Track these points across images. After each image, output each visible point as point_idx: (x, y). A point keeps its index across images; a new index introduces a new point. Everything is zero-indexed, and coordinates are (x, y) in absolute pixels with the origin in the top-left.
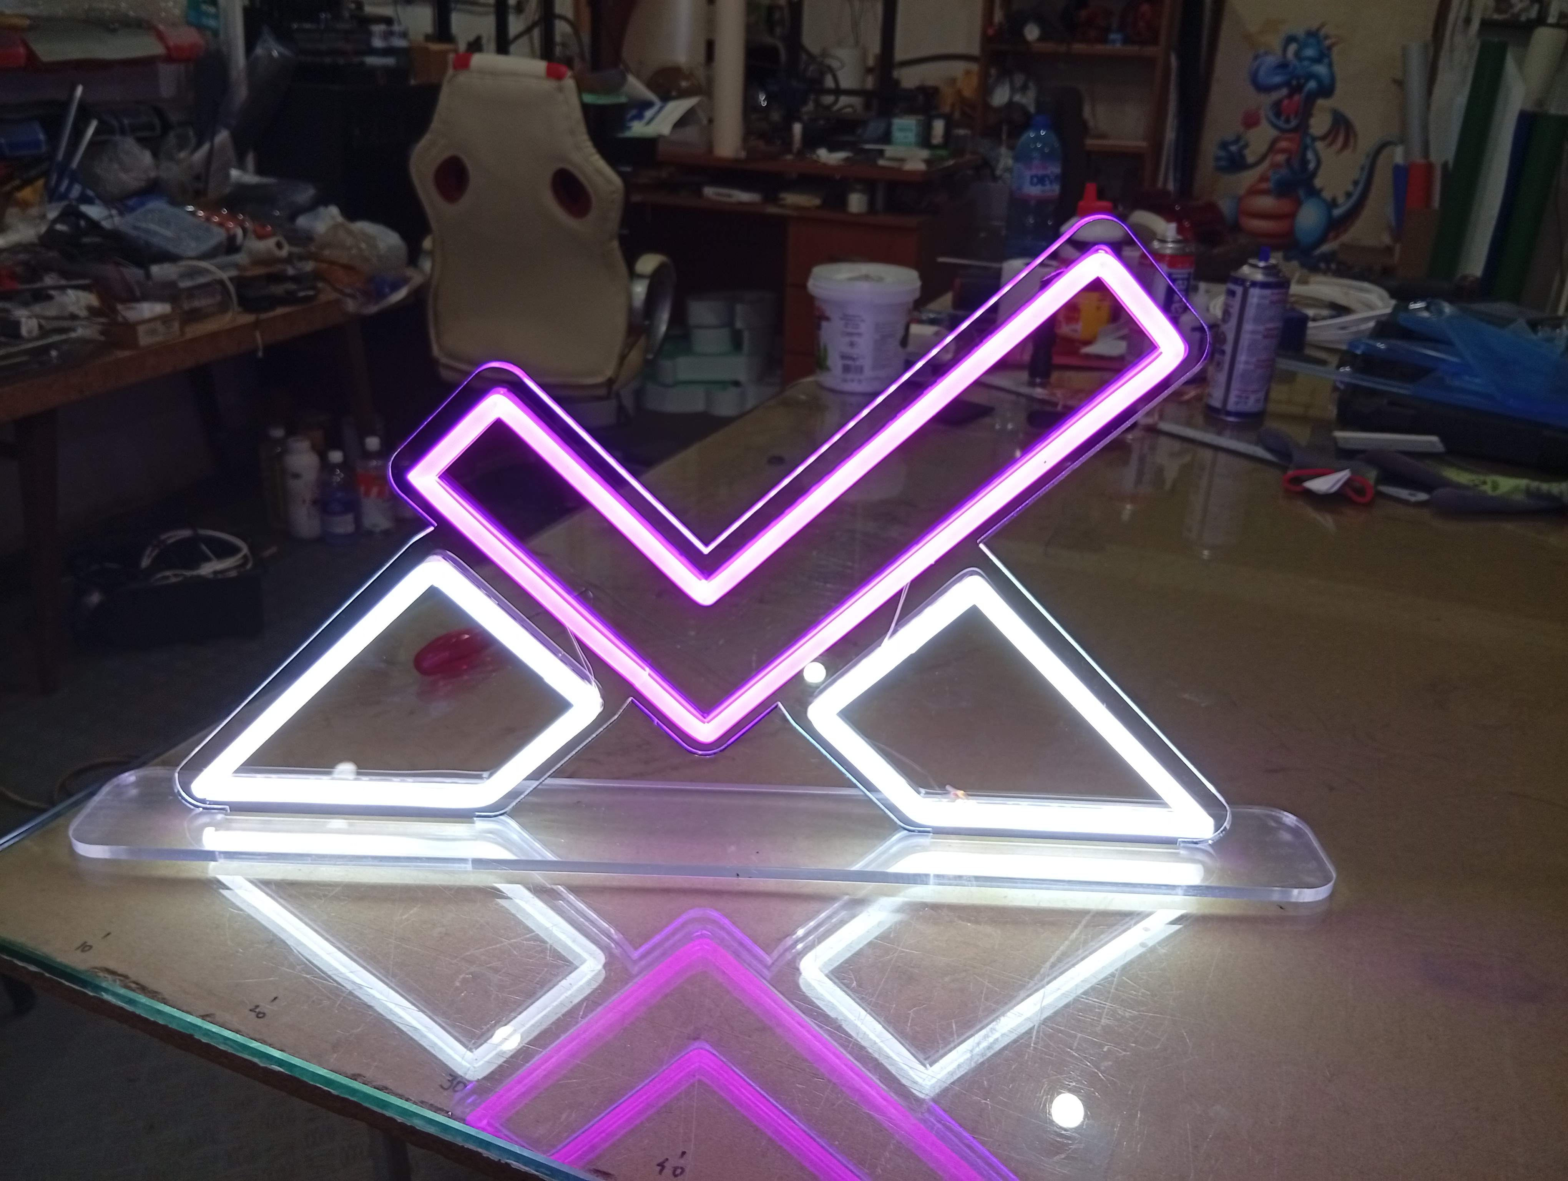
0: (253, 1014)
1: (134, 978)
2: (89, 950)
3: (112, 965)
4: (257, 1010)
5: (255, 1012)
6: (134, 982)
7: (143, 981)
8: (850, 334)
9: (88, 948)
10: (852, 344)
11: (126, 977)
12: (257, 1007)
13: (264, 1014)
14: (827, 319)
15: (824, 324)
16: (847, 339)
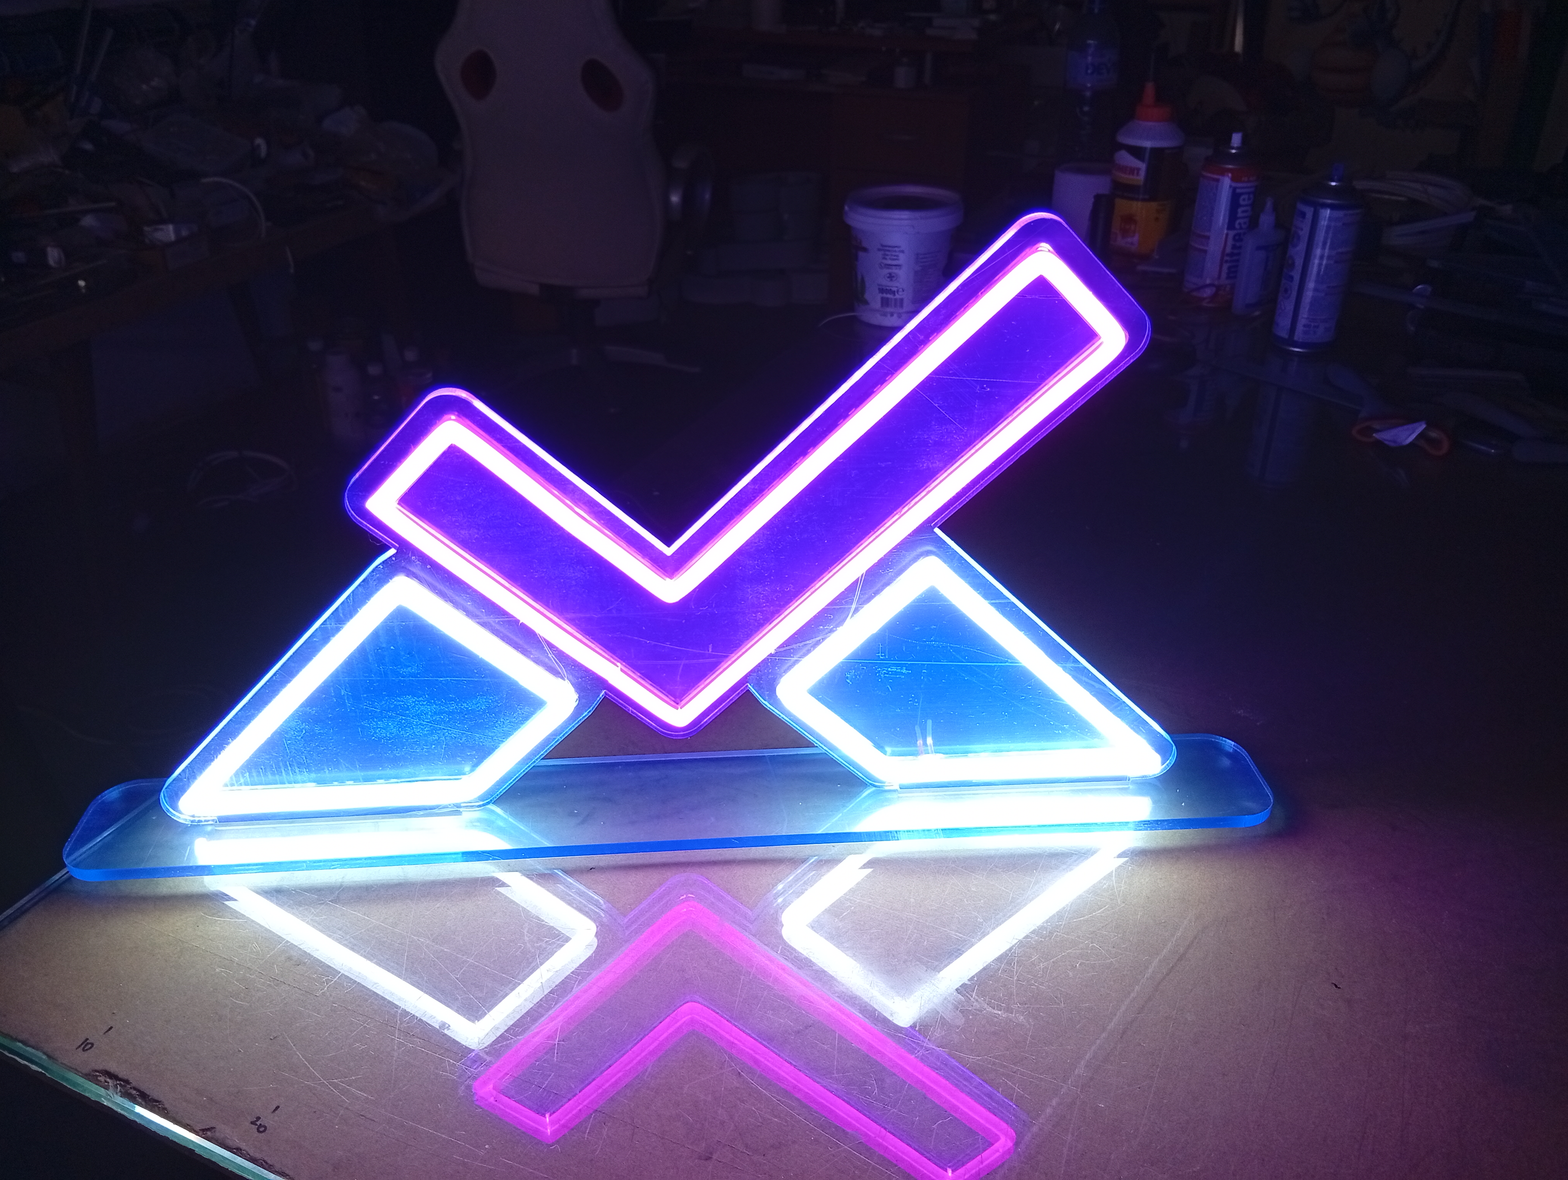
0: (254, 1127)
1: (134, 1084)
2: (91, 1048)
3: (113, 1068)
4: (258, 1123)
5: (256, 1125)
6: (135, 1089)
7: (143, 1087)
8: (889, 266)
9: (90, 1046)
10: (891, 277)
11: (127, 1082)
12: (258, 1118)
13: (265, 1127)
14: (865, 250)
15: (861, 254)
16: (886, 271)
